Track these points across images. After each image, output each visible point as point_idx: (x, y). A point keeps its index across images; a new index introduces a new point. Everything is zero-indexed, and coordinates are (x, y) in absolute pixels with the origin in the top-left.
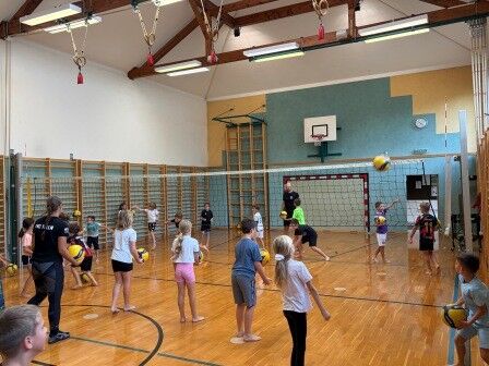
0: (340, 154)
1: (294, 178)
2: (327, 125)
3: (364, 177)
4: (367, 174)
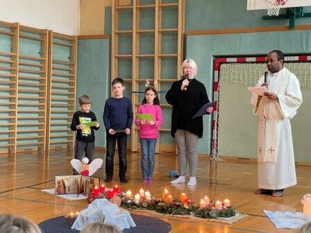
1: (236, 59)
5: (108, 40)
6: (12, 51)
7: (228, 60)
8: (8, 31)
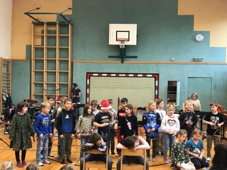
0: (136, 57)
1: (97, 75)
2: (129, 32)
3: (156, 76)
4: (158, 74)
7: (94, 75)
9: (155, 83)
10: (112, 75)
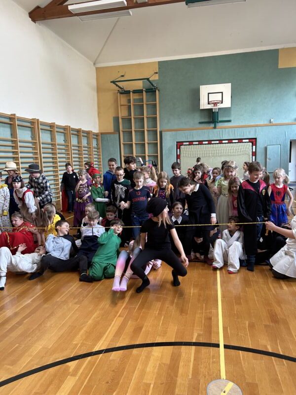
0: (229, 121)
1: (188, 143)
2: (222, 93)
3: (253, 141)
4: (256, 139)
5: (118, 135)
6: (78, 143)
7: (184, 143)
8: (76, 133)
9: (252, 149)
10: (204, 143)
